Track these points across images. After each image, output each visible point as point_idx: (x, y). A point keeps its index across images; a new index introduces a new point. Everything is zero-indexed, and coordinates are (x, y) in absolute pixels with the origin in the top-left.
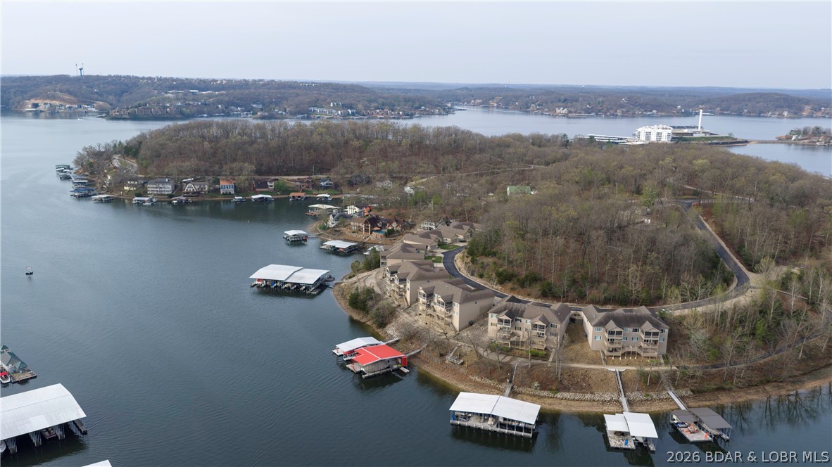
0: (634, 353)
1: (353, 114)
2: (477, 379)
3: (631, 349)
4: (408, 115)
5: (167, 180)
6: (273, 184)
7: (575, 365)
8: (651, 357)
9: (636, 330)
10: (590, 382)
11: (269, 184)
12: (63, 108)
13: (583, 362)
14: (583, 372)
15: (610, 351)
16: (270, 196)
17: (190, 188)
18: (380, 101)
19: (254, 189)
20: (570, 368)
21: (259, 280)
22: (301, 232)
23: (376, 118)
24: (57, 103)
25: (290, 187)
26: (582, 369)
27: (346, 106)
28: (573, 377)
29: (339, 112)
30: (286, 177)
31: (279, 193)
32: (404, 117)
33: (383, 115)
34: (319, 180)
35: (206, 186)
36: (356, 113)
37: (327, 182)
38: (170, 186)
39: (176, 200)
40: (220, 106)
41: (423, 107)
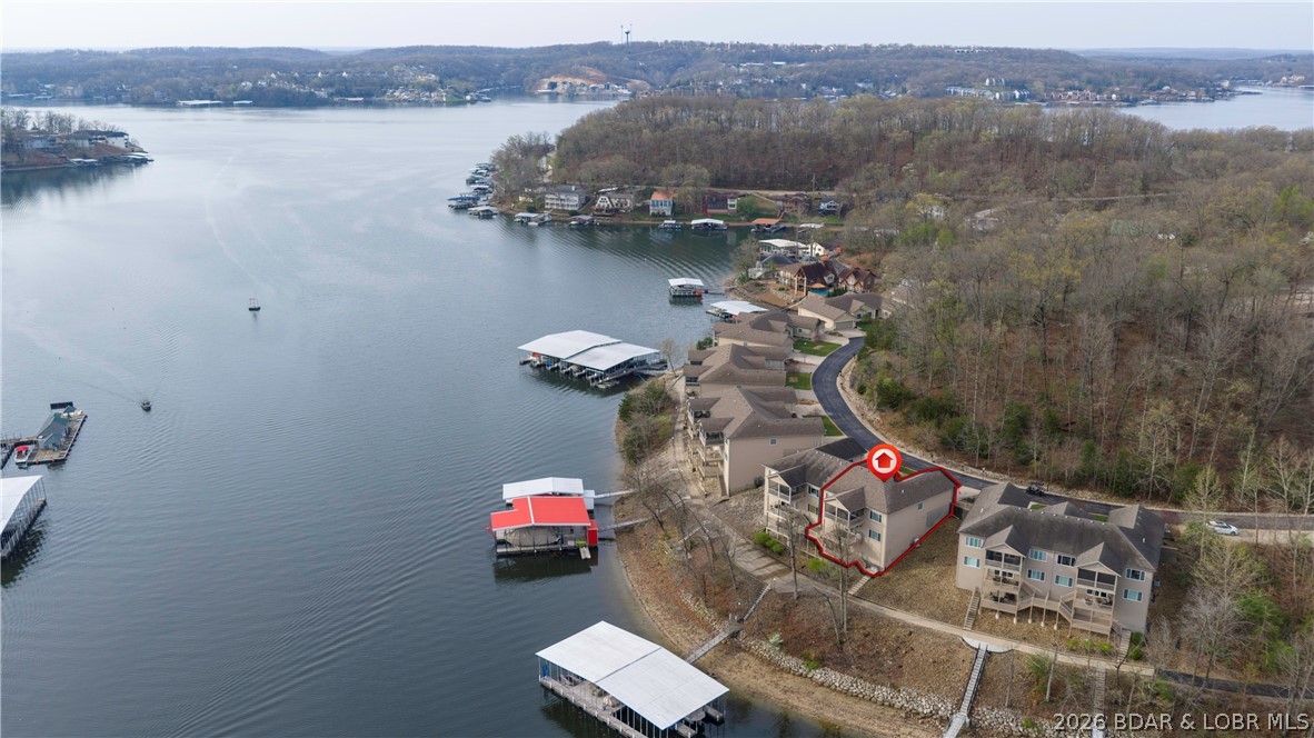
0: (1051, 613)
1: (1022, 99)
2: (688, 599)
3: (1045, 604)
4: (1127, 100)
5: (573, 188)
6: (735, 202)
7: (899, 615)
8: (1093, 633)
9: (1065, 561)
10: (907, 660)
11: (729, 202)
12: (585, 88)
13: (921, 611)
14: (902, 632)
15: (996, 599)
16: (721, 222)
17: (603, 202)
18: (1085, 75)
19: (705, 209)
20: (877, 619)
21: (534, 354)
22: (698, 282)
23: (1064, 105)
24: (579, 81)
25: (765, 209)
26: (905, 625)
27: (1011, 85)
28: (875, 639)
29: (997, 95)
30: (766, 192)
31: (743, 218)
32: (1118, 104)
33: (1078, 100)
34: (821, 200)
35: (629, 201)
36: (1029, 96)
37: (829, 203)
38: (576, 198)
39: (575, 220)
40: (804, 86)
41: (1166, 88)
